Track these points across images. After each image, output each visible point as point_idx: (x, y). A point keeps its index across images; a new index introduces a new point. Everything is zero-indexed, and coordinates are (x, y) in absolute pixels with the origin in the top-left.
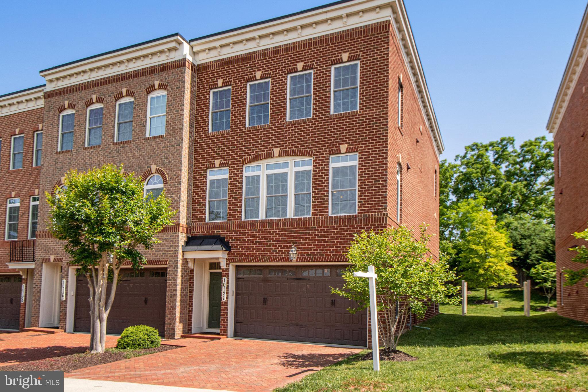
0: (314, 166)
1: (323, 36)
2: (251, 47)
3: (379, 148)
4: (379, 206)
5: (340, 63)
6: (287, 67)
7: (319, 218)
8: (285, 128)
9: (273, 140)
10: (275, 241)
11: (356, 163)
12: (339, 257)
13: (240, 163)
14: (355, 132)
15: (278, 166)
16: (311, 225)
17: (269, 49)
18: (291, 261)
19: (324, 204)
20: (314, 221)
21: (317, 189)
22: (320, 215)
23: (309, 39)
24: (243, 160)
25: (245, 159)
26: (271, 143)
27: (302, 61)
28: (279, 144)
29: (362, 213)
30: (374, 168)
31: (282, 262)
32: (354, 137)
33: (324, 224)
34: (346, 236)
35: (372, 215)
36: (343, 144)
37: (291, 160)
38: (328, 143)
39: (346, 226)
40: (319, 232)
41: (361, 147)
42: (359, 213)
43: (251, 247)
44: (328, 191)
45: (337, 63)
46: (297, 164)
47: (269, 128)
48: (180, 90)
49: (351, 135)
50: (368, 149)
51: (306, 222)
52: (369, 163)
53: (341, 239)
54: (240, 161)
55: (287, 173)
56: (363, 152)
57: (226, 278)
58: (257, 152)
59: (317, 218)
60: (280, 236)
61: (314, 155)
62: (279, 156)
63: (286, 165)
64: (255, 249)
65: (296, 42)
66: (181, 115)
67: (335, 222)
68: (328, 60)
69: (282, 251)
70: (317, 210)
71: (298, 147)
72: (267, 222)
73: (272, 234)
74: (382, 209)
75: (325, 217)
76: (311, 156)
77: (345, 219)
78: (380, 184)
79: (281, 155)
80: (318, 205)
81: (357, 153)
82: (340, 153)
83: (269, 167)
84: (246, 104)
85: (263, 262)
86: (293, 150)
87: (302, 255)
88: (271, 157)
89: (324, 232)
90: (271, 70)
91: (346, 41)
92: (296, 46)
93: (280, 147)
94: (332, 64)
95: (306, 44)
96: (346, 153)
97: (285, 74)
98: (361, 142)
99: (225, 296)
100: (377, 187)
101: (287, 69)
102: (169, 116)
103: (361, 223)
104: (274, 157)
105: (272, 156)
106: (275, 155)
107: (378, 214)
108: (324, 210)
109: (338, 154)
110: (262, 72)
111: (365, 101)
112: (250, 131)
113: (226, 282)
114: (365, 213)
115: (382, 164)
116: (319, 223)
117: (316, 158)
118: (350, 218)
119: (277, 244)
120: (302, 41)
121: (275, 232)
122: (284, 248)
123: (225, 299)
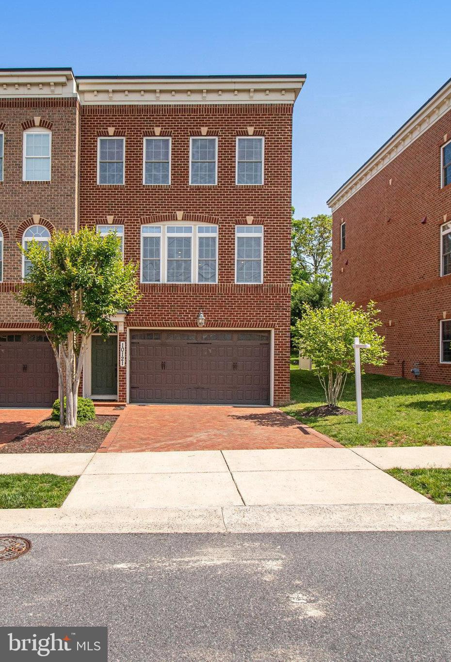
0: (220, 234)
1: (229, 105)
2: (149, 100)
3: (284, 223)
4: (283, 277)
5: (245, 135)
6: (190, 128)
7: (227, 285)
8: (188, 192)
9: (176, 202)
10: (179, 306)
11: (261, 235)
12: (246, 324)
13: (139, 223)
14: (260, 205)
15: (179, 230)
16: (218, 292)
17: (170, 105)
18: (198, 326)
19: (230, 272)
20: (221, 288)
21: (224, 257)
22: (227, 282)
23: (213, 105)
24: (141, 219)
25: (144, 218)
26: (173, 205)
27: (206, 126)
28: (182, 207)
29: (268, 283)
30: (279, 241)
31: (187, 326)
32: (260, 210)
33: (232, 292)
34: (253, 304)
35: (277, 285)
36: (249, 215)
37: (195, 226)
38: (234, 213)
39: (252, 294)
40: (226, 299)
41: (266, 220)
42: (264, 282)
43: (153, 311)
44: (234, 259)
45: (243, 135)
46: (201, 230)
47: (171, 189)
48: (70, 133)
49: (256, 208)
50: (273, 223)
51: (213, 289)
52: (274, 236)
53: (248, 306)
54: (138, 220)
55: (190, 238)
56: (268, 226)
57: (124, 343)
58: (157, 212)
59: (224, 285)
60: (185, 301)
61: (220, 223)
62: (183, 220)
63: (189, 230)
64: (157, 313)
65: (200, 105)
66: (72, 162)
67: (242, 290)
68: (234, 131)
69: (188, 316)
70: (224, 277)
71: (203, 213)
72: (170, 287)
73: (176, 299)
74: (286, 280)
75: (232, 285)
76: (217, 224)
77: (252, 287)
78: (285, 257)
79: (185, 218)
80: (224, 272)
81: (263, 226)
82: (247, 224)
83: (170, 230)
84: (142, 159)
85: (167, 326)
86: (198, 216)
87: (209, 321)
88: (174, 220)
89: (231, 299)
90: (171, 129)
91: (251, 115)
92: (200, 109)
93: (183, 210)
94: (238, 135)
95: (211, 109)
96: (252, 224)
97: (187, 136)
98: (266, 215)
99: (124, 361)
100: (282, 260)
101: (190, 131)
102: (56, 161)
103: (267, 292)
104: (177, 220)
105: (174, 218)
106: (178, 218)
107: (283, 285)
108: (230, 277)
109: (244, 224)
110: (162, 129)
111: (270, 177)
112: (149, 189)
113: (124, 347)
114: (270, 283)
115: (287, 239)
116: (226, 290)
117: (222, 226)
118: (257, 287)
119: (182, 308)
120: (206, 105)
121: (179, 296)
122: (190, 313)
123: (124, 365)
